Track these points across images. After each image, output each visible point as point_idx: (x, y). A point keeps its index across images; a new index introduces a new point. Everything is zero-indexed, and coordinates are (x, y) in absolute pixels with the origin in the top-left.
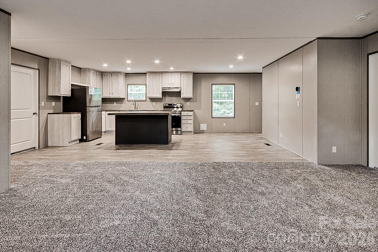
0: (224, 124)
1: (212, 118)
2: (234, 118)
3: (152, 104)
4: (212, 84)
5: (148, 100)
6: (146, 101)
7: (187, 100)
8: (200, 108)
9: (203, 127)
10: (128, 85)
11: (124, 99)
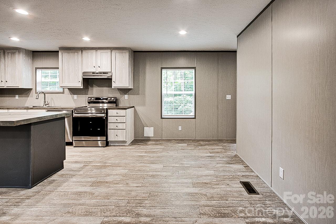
0: (180, 128)
1: (162, 118)
2: (195, 118)
3: (73, 98)
4: (162, 68)
5: (67, 91)
6: (63, 93)
7: (125, 91)
8: (144, 104)
9: (149, 132)
10: (36, 68)
11: (30, 90)
